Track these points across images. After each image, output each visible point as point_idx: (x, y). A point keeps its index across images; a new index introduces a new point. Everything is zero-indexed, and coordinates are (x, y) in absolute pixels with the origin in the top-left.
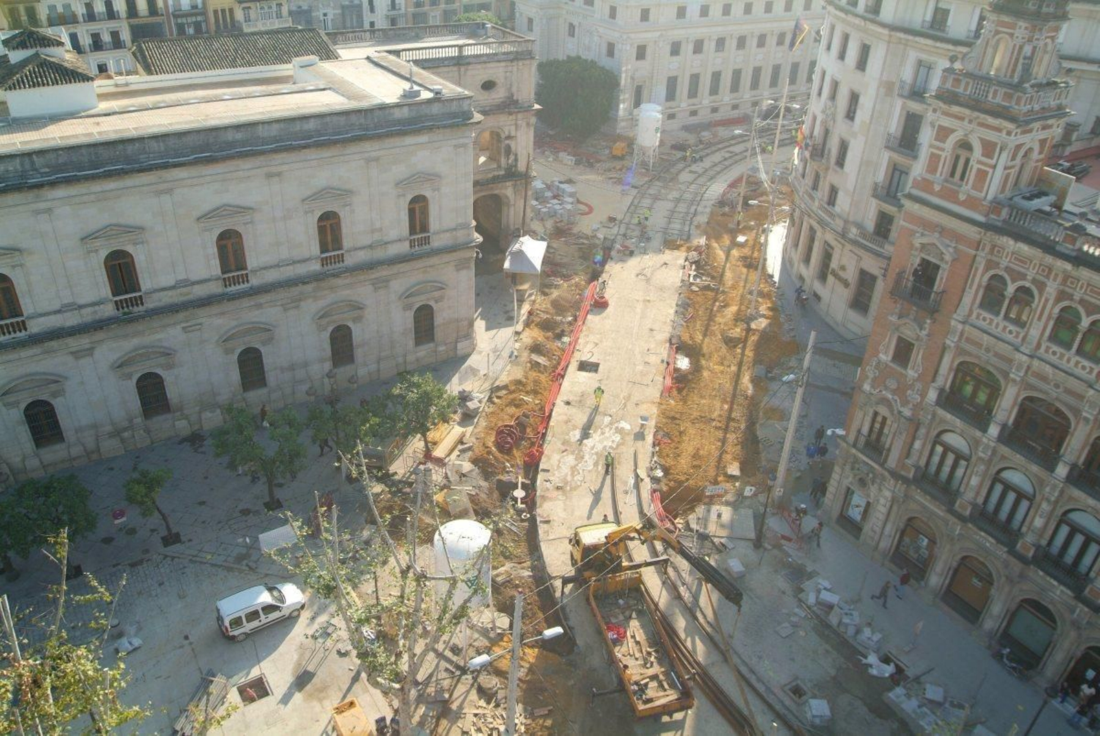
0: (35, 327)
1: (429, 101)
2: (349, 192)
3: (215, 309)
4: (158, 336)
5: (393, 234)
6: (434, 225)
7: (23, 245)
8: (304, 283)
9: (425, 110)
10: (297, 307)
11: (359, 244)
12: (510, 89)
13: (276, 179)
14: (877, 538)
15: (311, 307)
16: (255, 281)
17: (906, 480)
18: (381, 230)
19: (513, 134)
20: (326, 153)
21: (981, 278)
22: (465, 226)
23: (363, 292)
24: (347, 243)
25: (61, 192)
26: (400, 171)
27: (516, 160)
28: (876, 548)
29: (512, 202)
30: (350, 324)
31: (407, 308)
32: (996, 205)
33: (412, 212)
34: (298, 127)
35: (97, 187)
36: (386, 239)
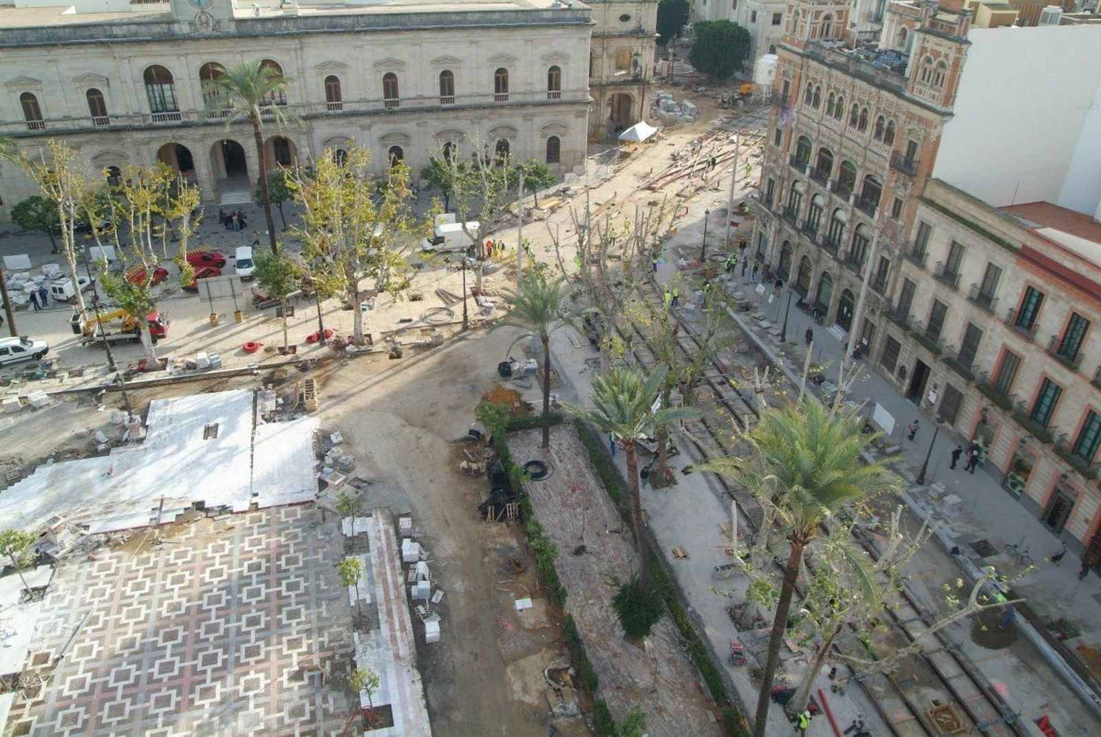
0: (346, 108)
1: (564, 10)
2: (515, 59)
3: (434, 116)
4: (405, 125)
5: (538, 88)
6: (563, 86)
7: (348, 63)
8: (484, 108)
9: (561, 14)
10: (479, 123)
11: (518, 91)
12: (639, 21)
13: (474, 45)
15: (487, 125)
16: (457, 103)
17: (779, 217)
18: (531, 84)
19: (640, 52)
20: (503, 33)
21: (804, 86)
22: (583, 90)
23: (517, 120)
24: (510, 89)
25: (369, 37)
26: (544, 49)
27: (640, 69)
29: (636, 100)
30: (509, 140)
31: (543, 136)
32: (807, 44)
33: (550, 76)
34: (489, 17)
35: (385, 37)
36: (534, 90)
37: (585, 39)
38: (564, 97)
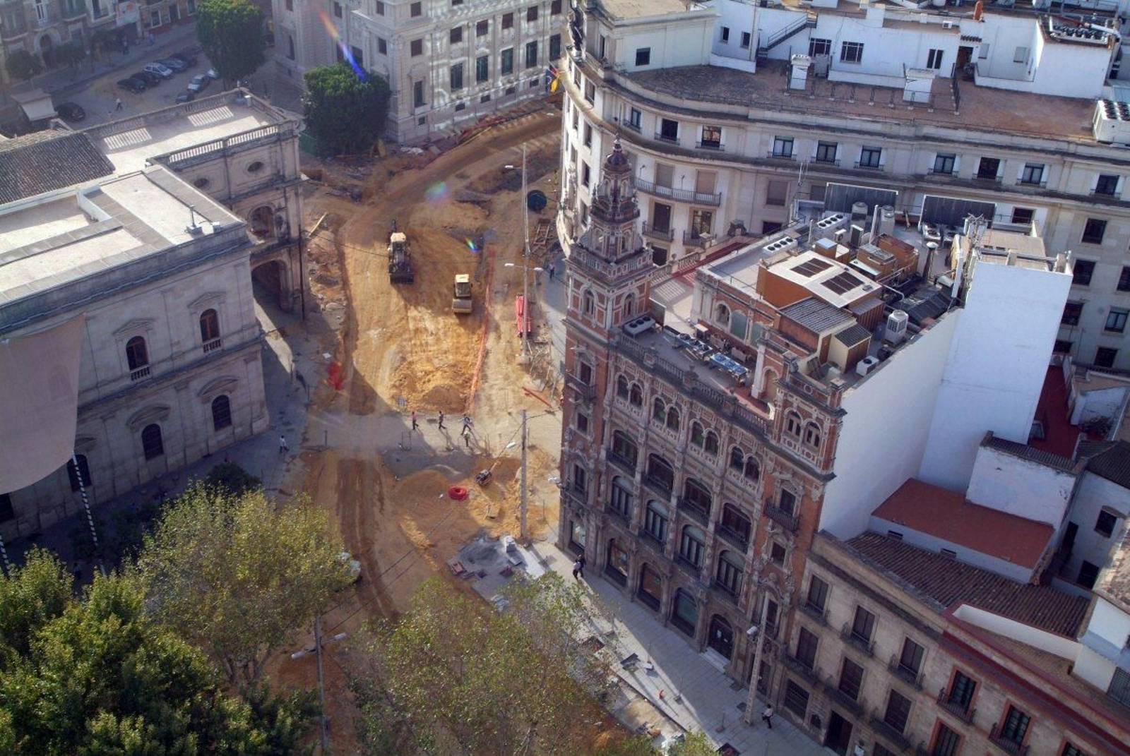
1: (211, 235)
2: (150, 320)
5: (189, 344)
6: (223, 330)
8: (119, 397)
9: (207, 244)
10: (113, 417)
11: (162, 357)
12: (276, 167)
13: (92, 321)
14: (593, 556)
15: (124, 415)
17: (601, 513)
18: (179, 342)
19: (283, 205)
20: (130, 293)
22: (250, 326)
23: (168, 397)
24: (152, 358)
26: (190, 294)
27: (288, 228)
28: (595, 563)
29: (289, 266)
30: (158, 423)
31: (204, 402)
32: (611, 333)
33: (203, 325)
34: (106, 279)
36: (184, 349)
37: (243, 264)
38: (226, 344)
